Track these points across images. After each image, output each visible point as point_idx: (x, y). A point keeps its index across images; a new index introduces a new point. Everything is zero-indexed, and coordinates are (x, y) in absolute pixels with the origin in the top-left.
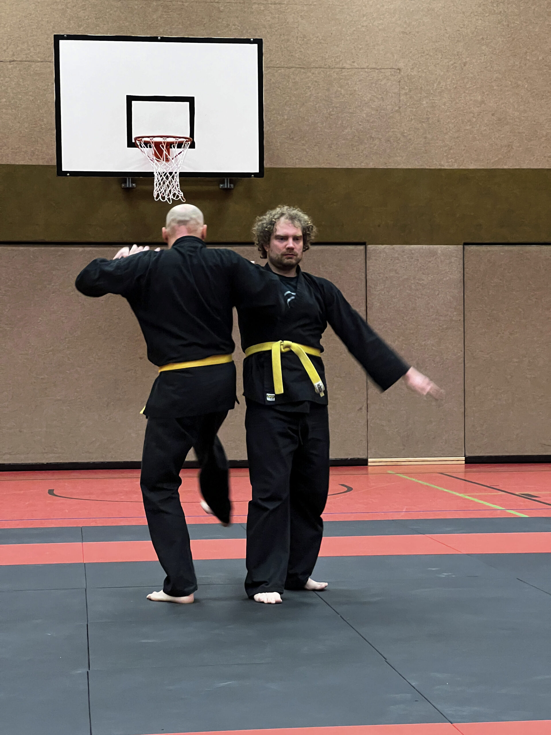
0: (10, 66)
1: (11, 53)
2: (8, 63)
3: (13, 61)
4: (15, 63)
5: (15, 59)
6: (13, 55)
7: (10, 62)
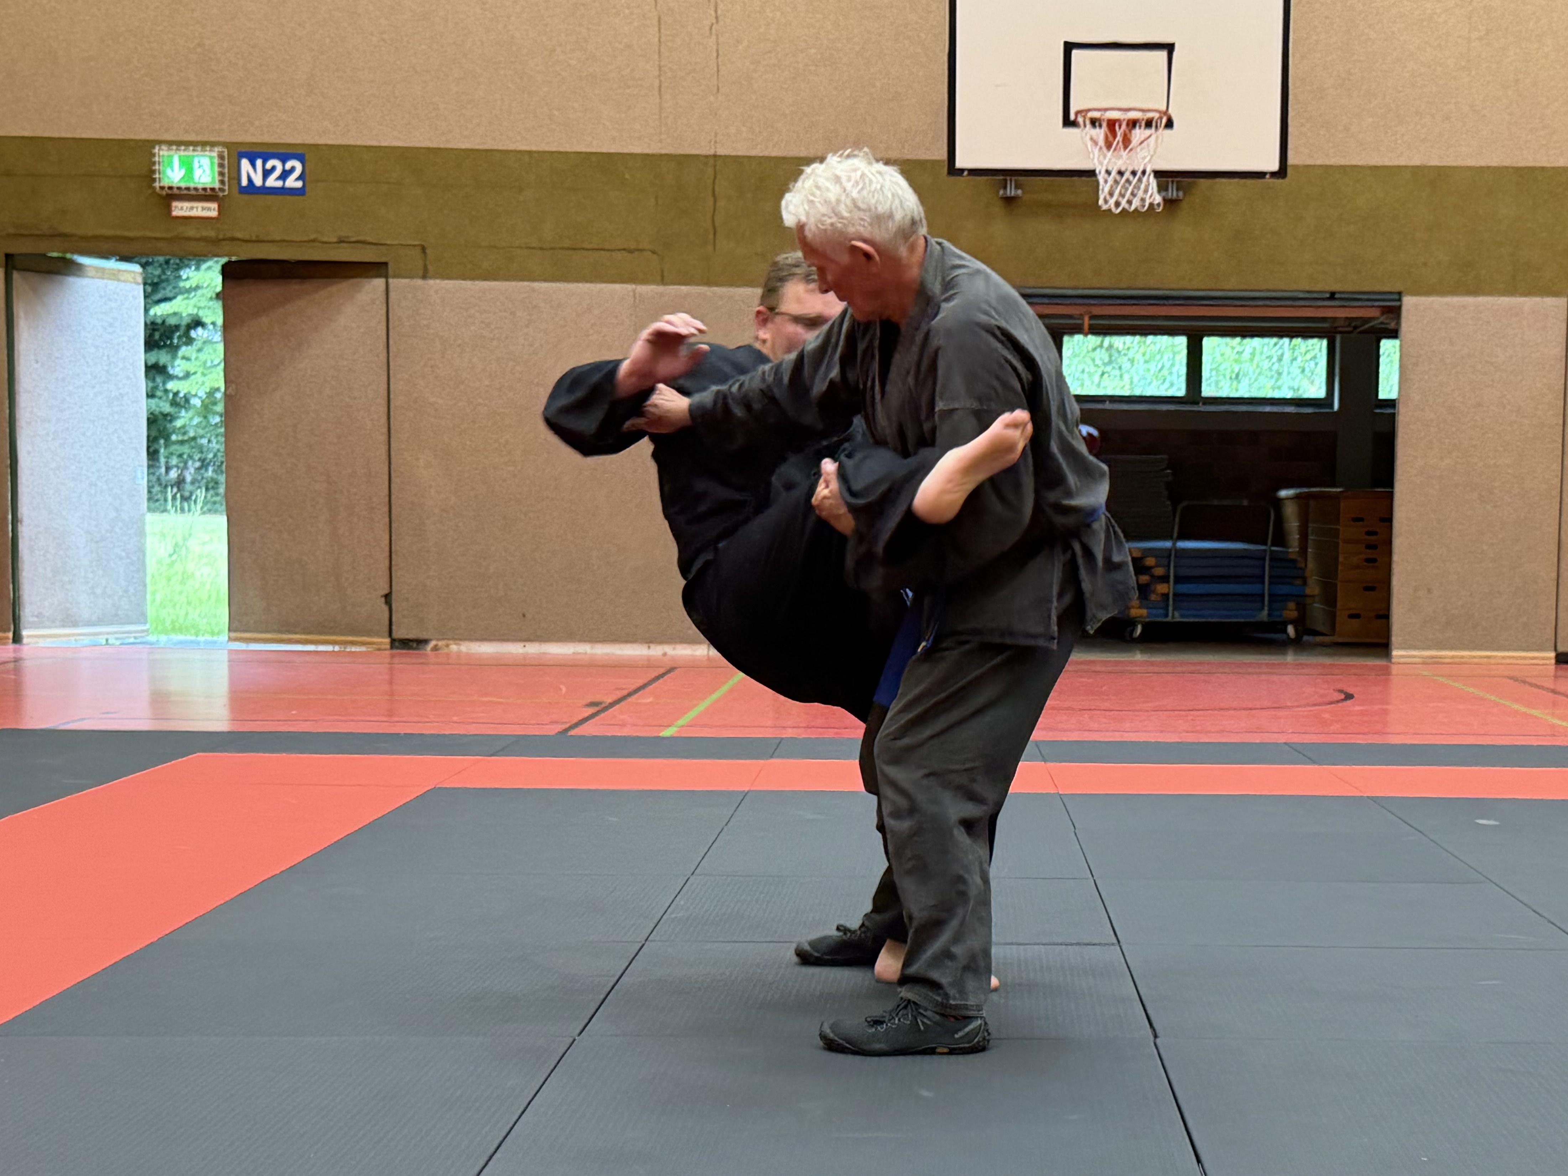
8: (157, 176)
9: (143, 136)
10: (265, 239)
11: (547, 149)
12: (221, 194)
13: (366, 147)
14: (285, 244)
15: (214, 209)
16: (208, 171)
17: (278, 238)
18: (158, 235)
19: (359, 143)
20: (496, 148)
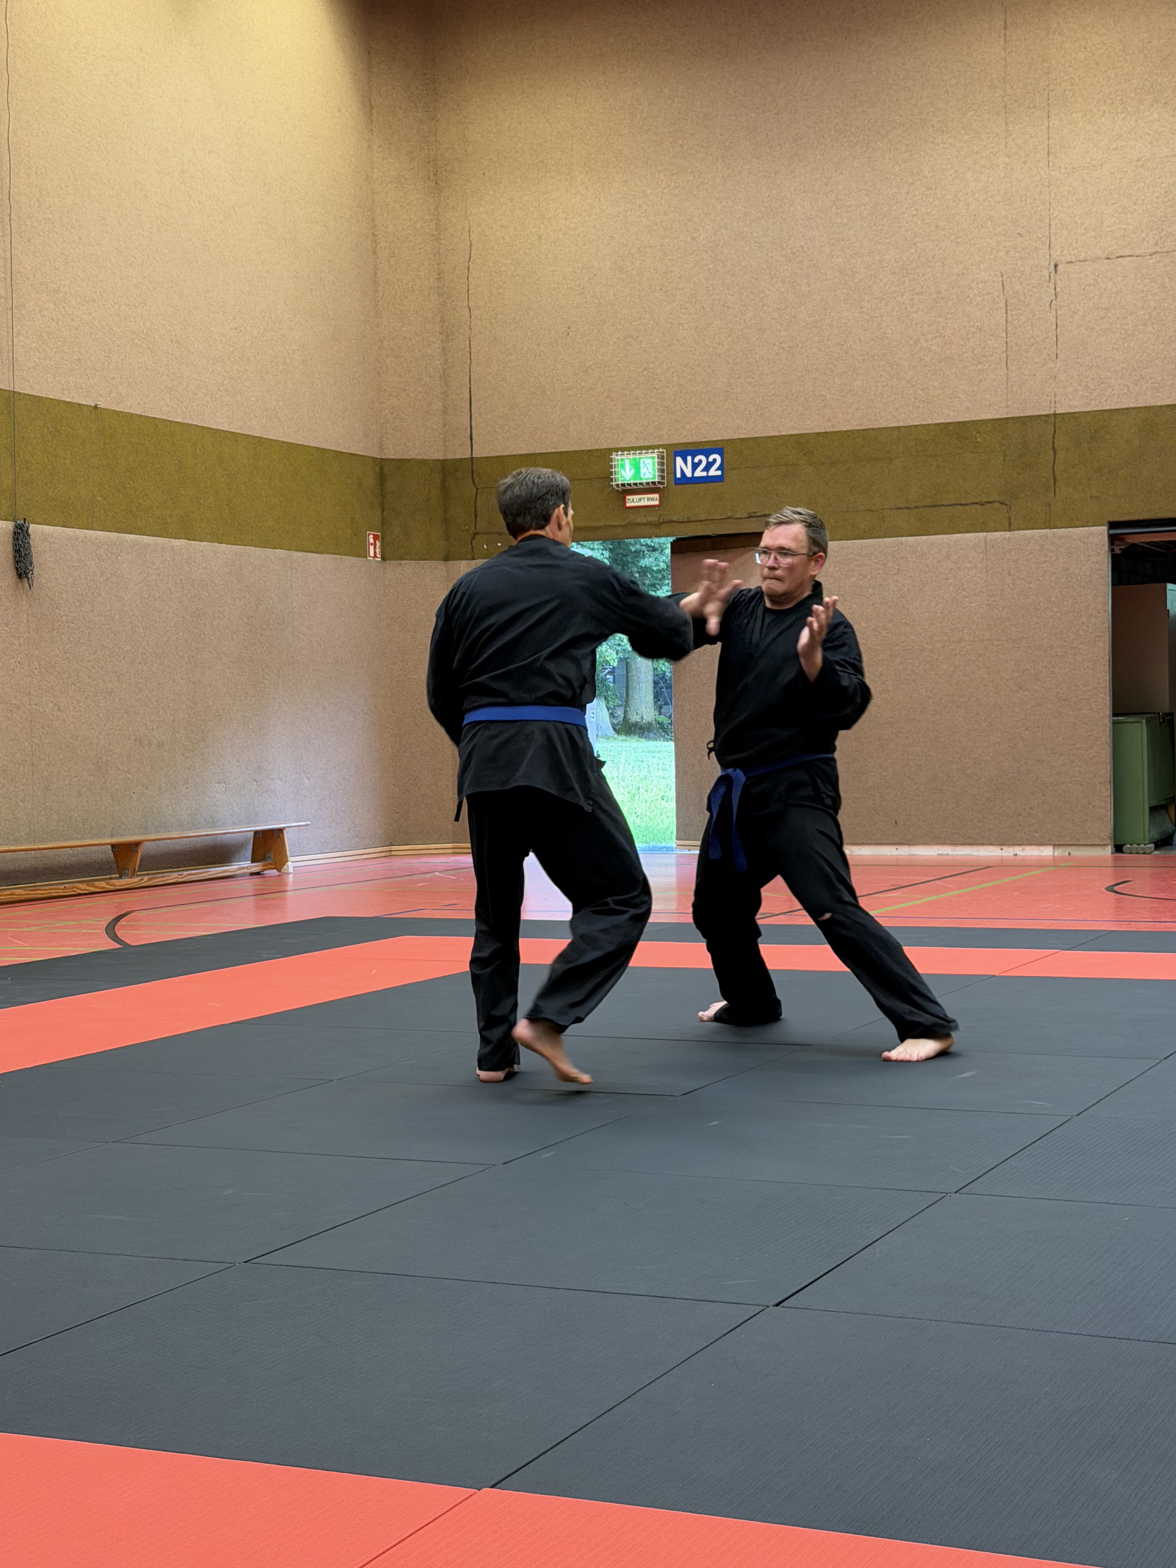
0: (1150, 262)
1: (1152, 242)
2: (1148, 257)
3: (1155, 253)
4: (1158, 255)
5: (1158, 250)
6: (1156, 244)
7: (1151, 255)
8: (613, 476)
9: (605, 446)
10: (694, 519)
11: (912, 423)
12: (661, 486)
13: (770, 437)
14: (707, 522)
15: (656, 500)
16: (651, 470)
17: (704, 518)
18: (617, 523)
19: (765, 434)
20: (871, 427)
